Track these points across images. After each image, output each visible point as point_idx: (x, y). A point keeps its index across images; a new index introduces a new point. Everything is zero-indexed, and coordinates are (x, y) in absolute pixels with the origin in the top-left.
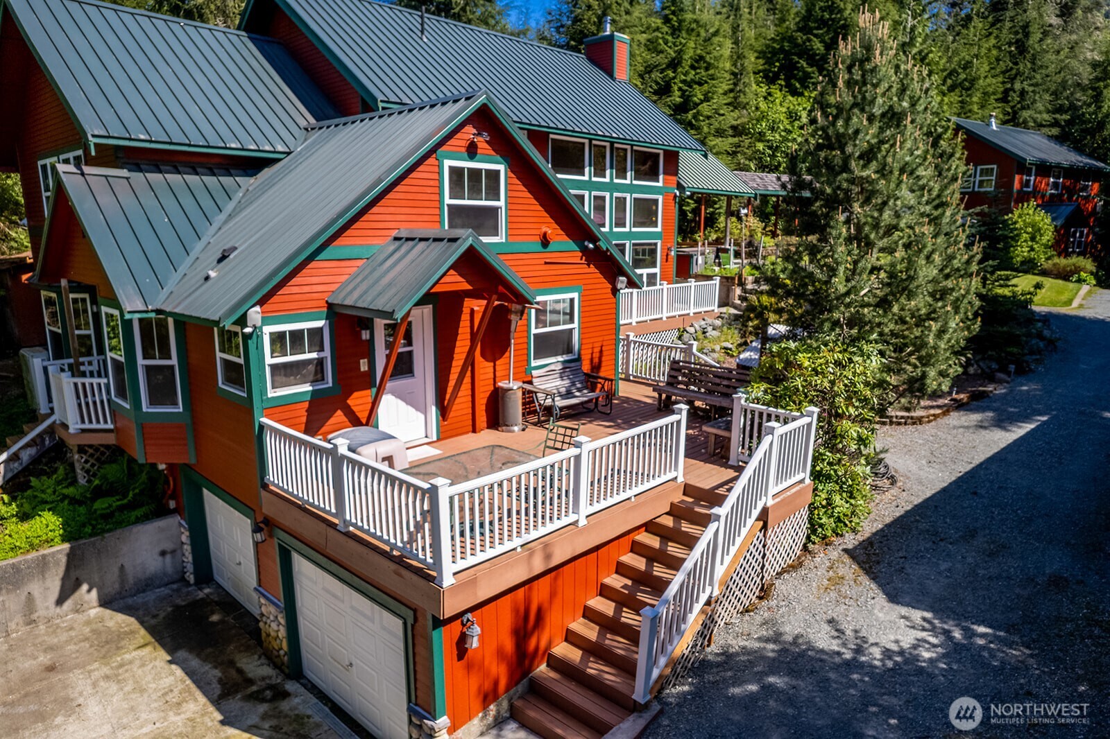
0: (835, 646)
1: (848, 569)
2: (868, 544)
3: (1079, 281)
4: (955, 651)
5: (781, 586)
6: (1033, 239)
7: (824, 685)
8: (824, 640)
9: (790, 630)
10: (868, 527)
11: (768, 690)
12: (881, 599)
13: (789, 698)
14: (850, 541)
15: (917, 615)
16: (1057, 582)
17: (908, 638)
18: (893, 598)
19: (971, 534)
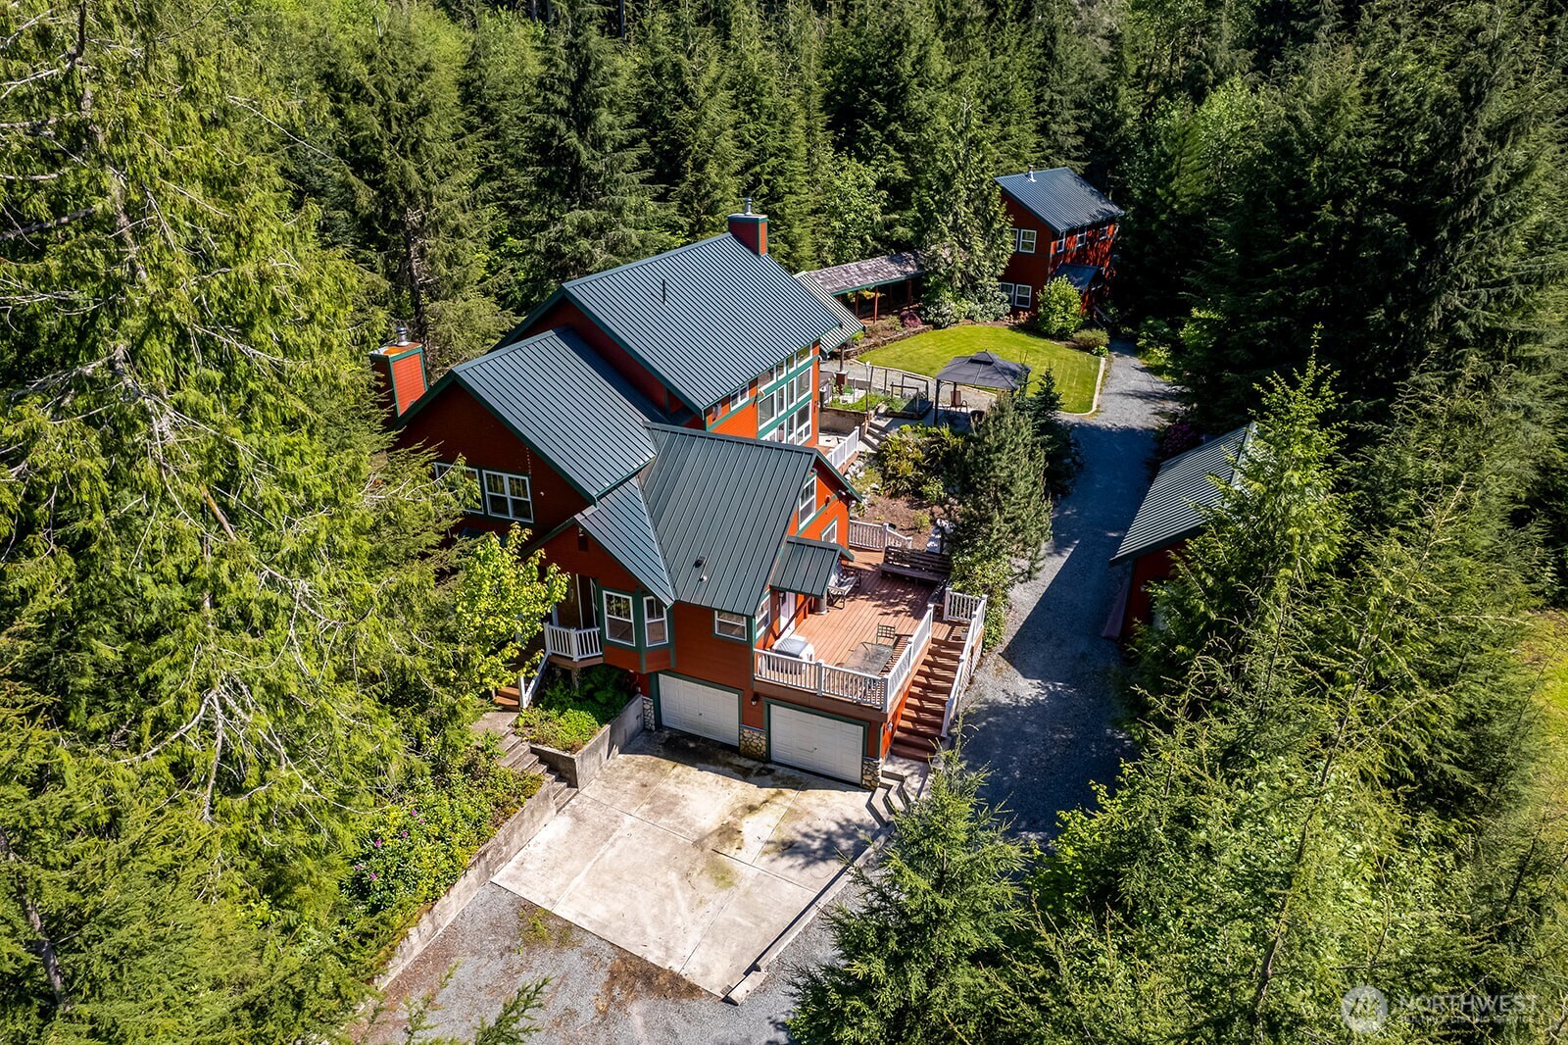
0: (1008, 701)
1: (1003, 664)
2: (1008, 648)
3: (1098, 354)
4: (1050, 694)
5: (978, 678)
6: (1066, 310)
7: (1007, 716)
8: (1004, 700)
9: (990, 696)
10: (1007, 639)
11: (989, 723)
12: (1020, 677)
13: (997, 725)
14: (1000, 648)
15: (1035, 682)
16: (1083, 656)
17: (1034, 692)
18: (1025, 676)
19: (1049, 636)
